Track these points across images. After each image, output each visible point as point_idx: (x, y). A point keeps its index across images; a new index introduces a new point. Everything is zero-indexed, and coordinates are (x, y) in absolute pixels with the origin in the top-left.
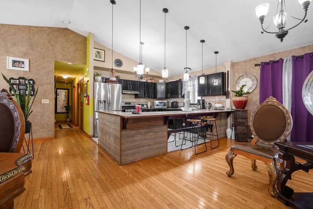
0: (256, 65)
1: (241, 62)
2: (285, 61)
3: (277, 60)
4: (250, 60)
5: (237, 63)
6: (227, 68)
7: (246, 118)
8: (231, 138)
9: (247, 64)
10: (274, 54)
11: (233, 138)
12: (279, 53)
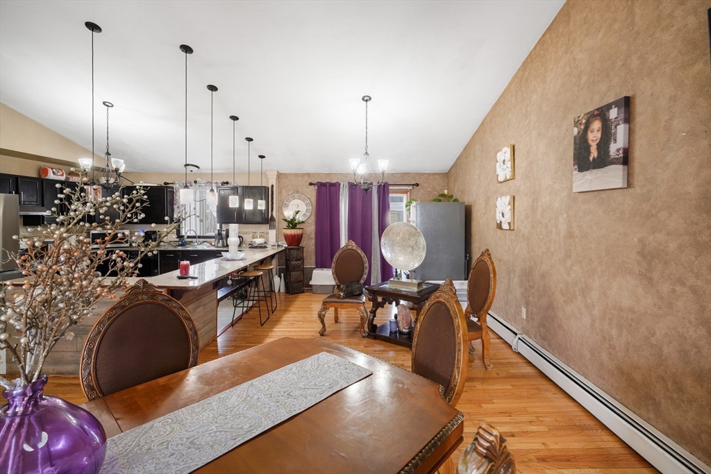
0: (311, 184)
1: (290, 174)
2: (341, 186)
3: (333, 182)
4: (303, 175)
5: (284, 174)
6: (271, 181)
7: (302, 259)
8: (279, 290)
9: (299, 179)
10: (330, 174)
11: (283, 290)
12: (335, 174)
